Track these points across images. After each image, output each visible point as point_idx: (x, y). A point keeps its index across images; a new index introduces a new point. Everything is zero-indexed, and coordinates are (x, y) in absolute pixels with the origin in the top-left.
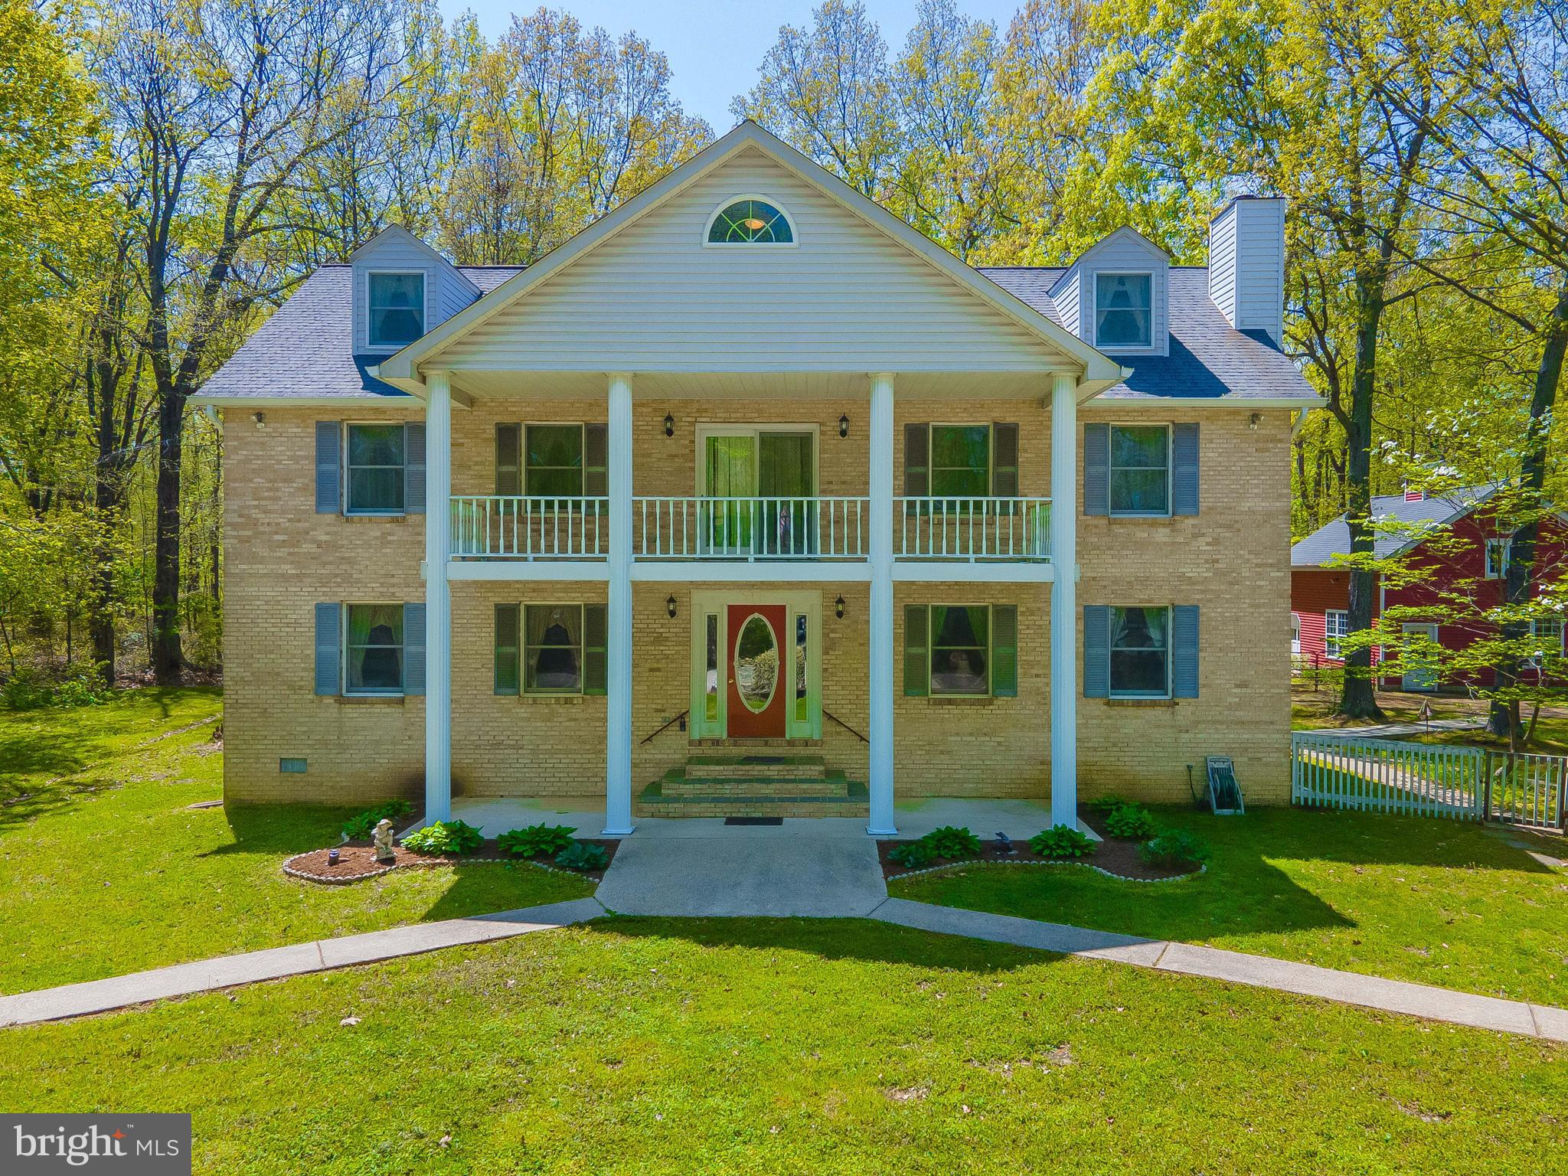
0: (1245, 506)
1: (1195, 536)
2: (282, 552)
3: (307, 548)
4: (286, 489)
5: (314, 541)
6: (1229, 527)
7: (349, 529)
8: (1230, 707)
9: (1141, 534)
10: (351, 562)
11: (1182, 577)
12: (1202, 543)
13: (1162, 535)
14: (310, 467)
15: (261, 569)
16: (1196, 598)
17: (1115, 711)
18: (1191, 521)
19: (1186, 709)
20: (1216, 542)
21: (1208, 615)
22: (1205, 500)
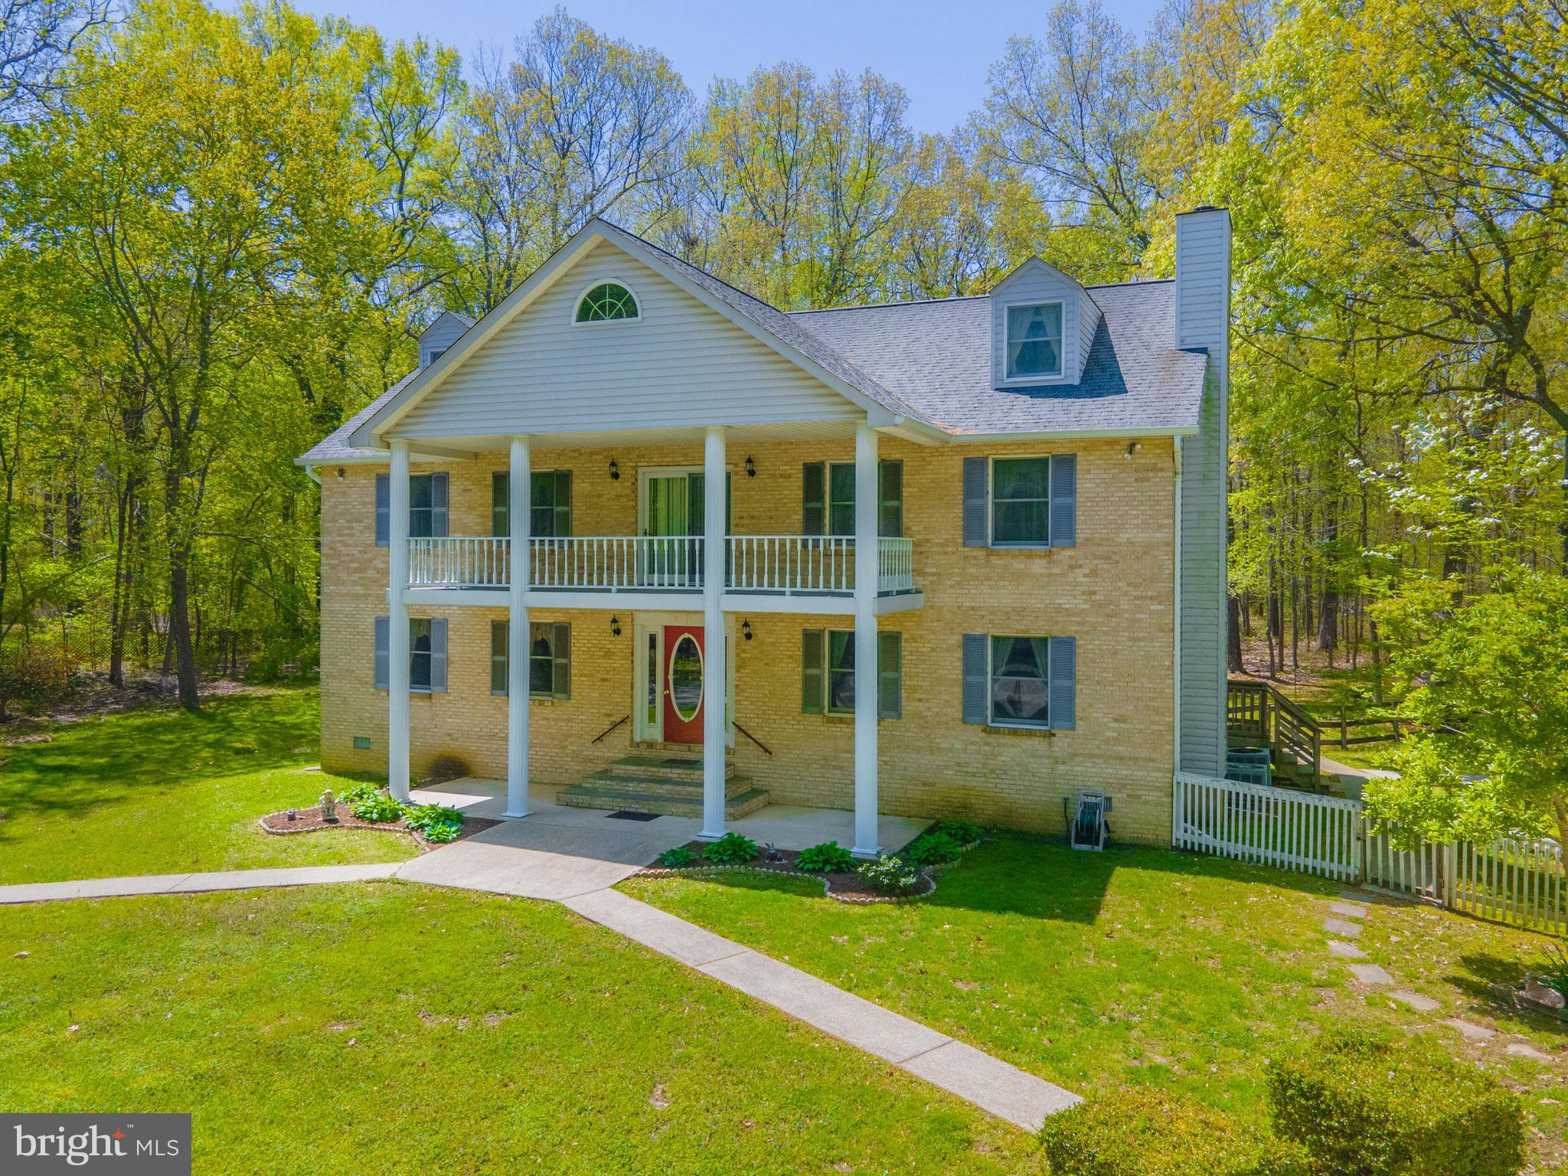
0: (1124, 537)
1: (1072, 567)
3: (370, 573)
4: (357, 528)
5: (375, 568)
6: (1106, 558)
8: (1107, 741)
9: (1018, 565)
11: (1059, 609)
12: (1079, 575)
13: (1038, 566)
14: (373, 511)
16: (1072, 630)
17: (991, 739)
18: (1068, 553)
19: (1062, 742)
20: (1094, 573)
21: (1086, 647)
22: (1082, 531)
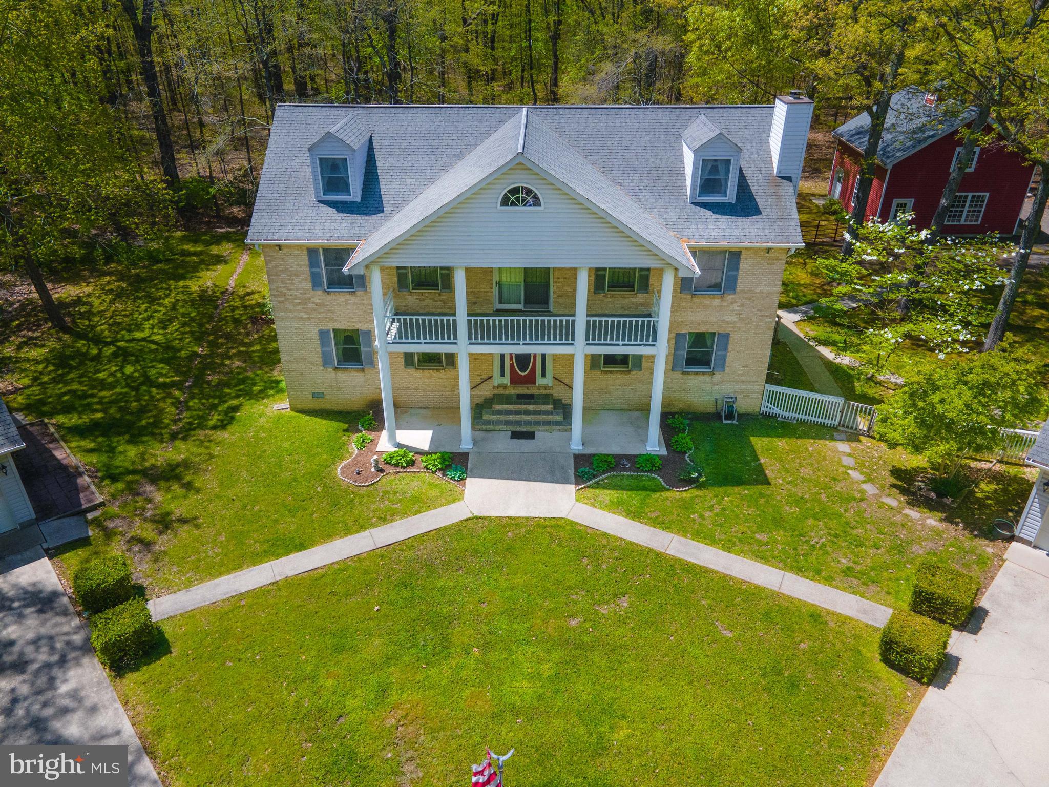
0: (758, 290)
1: (732, 303)
2: (299, 307)
3: (310, 306)
4: (297, 280)
5: (313, 303)
6: (749, 299)
7: (329, 298)
8: (738, 375)
9: (707, 302)
10: (333, 312)
11: (724, 321)
12: (735, 307)
13: (716, 302)
14: (306, 269)
15: (291, 315)
16: (728, 330)
17: (685, 377)
18: (731, 296)
19: (718, 376)
20: (742, 305)
21: (734, 337)
22: (740, 286)
